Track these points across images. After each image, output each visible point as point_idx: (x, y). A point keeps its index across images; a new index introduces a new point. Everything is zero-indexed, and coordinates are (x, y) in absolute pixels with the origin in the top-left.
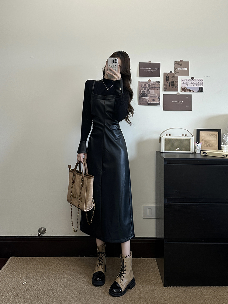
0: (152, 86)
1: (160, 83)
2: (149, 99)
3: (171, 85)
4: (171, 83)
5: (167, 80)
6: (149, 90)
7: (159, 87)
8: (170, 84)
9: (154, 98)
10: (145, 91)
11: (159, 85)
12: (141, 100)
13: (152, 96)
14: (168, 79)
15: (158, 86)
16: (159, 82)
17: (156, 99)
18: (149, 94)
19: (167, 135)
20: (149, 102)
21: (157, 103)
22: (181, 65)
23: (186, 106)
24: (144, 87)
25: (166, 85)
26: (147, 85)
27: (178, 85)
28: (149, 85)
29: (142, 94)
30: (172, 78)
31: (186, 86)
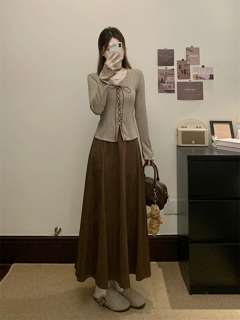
0: (168, 73)
1: (175, 70)
2: (166, 85)
3: (183, 73)
4: (183, 71)
6: (166, 77)
7: (174, 74)
9: (170, 85)
10: (163, 78)
11: (174, 72)
12: (160, 86)
13: (169, 82)
14: (181, 67)
15: (172, 73)
17: (172, 85)
18: (166, 81)
19: (182, 127)
20: (166, 89)
21: (173, 89)
22: (192, 51)
23: (198, 94)
24: (162, 74)
25: (179, 73)
26: (164, 72)
27: (190, 73)
28: (166, 72)
29: (161, 81)
30: (184, 66)
31: (197, 74)
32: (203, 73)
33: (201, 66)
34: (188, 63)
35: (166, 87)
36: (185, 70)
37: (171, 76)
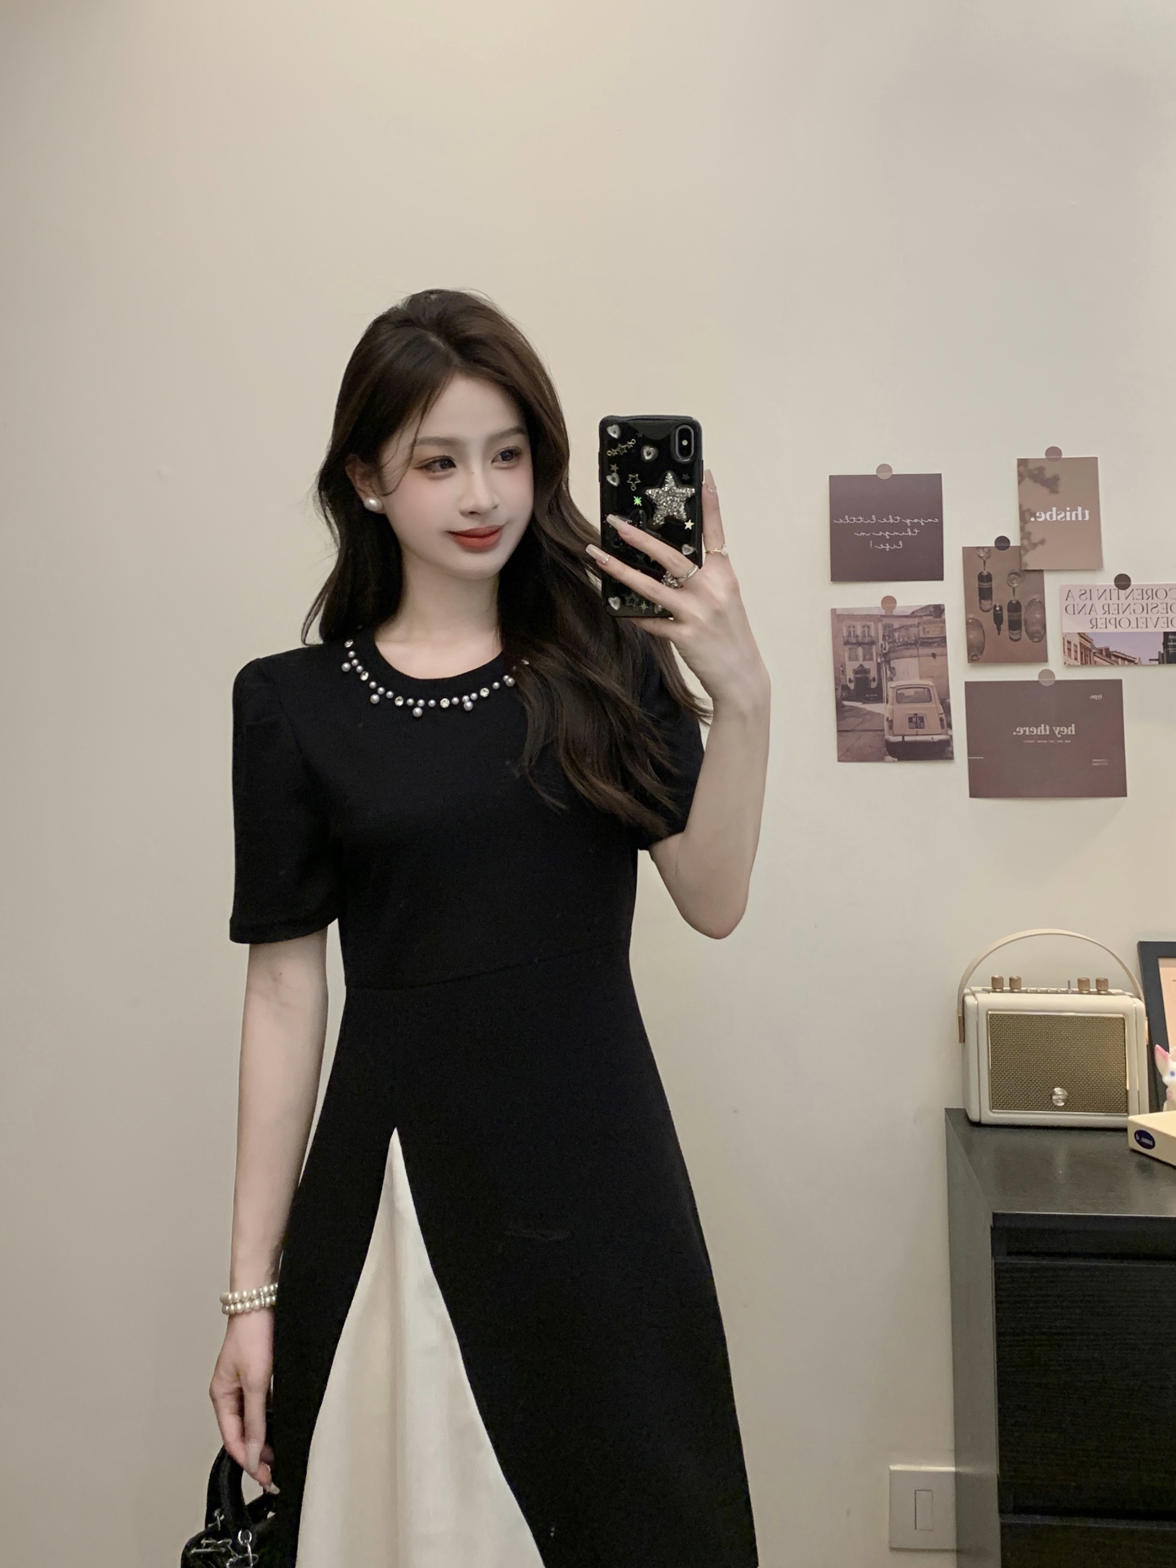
0: (903, 632)
1: (948, 616)
2: (893, 712)
3: (1005, 626)
4: (1005, 614)
5: (985, 594)
6: (888, 662)
7: (943, 641)
8: (998, 619)
9: (919, 708)
10: (867, 665)
11: (943, 629)
12: (851, 722)
13: (907, 692)
14: (990, 590)
15: (933, 633)
16: (938, 610)
17: (931, 711)
18: (893, 684)
19: (996, 985)
20: (893, 739)
21: (936, 738)
22: (1052, 484)
23: (1096, 762)
24: (859, 644)
25: (981, 626)
26: (877, 631)
27: (1044, 627)
28: (885, 627)
29: (852, 686)
30: (1010, 582)
31: (1087, 630)
32: (1125, 623)
33: (1107, 579)
34: (1032, 561)
35: (891, 722)
36: (1015, 607)
37: (923, 651)
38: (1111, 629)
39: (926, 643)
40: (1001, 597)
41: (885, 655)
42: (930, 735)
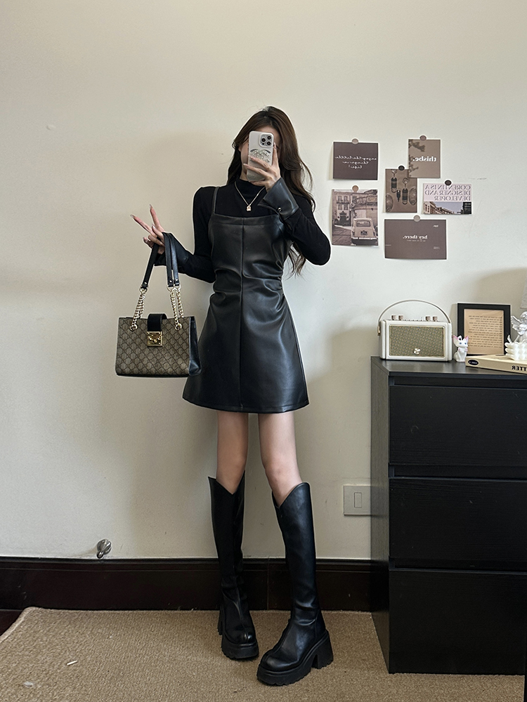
0: (361, 199)
1: (378, 194)
3: (401, 198)
4: (401, 193)
5: (394, 186)
6: (354, 211)
7: (376, 204)
8: (398, 195)
9: (365, 229)
10: (345, 211)
11: (377, 199)
12: (338, 232)
13: (360, 223)
14: (396, 184)
15: (372, 200)
16: (375, 192)
18: (354, 219)
20: (354, 238)
21: (372, 239)
22: (422, 148)
23: (435, 248)
24: (343, 203)
25: (391, 198)
26: (350, 199)
27: (416, 199)
28: (353, 197)
29: (339, 219)
30: (404, 182)
31: (433, 200)
32: (448, 198)
33: (442, 181)
34: (412, 174)
35: (354, 233)
36: (405, 191)
37: (368, 207)
38: (443, 200)
39: (369, 204)
40: (400, 187)
41: (353, 208)
42: (370, 237)
